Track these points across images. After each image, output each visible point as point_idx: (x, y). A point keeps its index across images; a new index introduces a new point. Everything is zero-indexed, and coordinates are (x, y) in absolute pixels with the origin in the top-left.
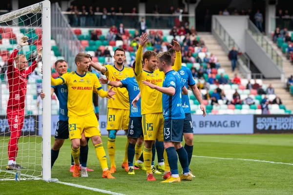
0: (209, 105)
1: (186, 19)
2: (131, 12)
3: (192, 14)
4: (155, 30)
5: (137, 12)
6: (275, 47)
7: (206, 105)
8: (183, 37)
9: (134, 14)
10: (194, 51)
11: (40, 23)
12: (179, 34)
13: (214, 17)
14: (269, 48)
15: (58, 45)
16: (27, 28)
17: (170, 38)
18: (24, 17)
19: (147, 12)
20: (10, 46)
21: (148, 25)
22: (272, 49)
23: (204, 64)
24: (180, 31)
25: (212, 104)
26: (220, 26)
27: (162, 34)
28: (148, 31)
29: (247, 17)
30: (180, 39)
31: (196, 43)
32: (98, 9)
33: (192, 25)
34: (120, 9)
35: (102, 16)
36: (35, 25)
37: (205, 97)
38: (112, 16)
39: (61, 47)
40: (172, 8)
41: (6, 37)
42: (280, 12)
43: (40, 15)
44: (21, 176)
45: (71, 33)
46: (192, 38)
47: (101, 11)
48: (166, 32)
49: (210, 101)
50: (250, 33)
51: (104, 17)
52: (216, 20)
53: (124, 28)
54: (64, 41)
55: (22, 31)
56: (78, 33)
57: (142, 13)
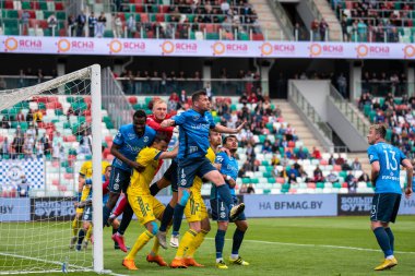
0: (286, 184)
1: (258, 84)
2: (194, 77)
3: (265, 79)
4: (223, 98)
5: (201, 76)
6: (361, 116)
7: (283, 183)
8: (255, 105)
9: (197, 79)
10: (267, 121)
11: (89, 91)
12: (250, 101)
13: (290, 81)
14: (355, 116)
15: (110, 115)
16: (75, 96)
17: (239, 107)
18: (71, 84)
19: (212, 77)
20: (56, 118)
21: (214, 92)
22: (358, 118)
23: (279, 136)
24: (252, 98)
25: (289, 182)
26: (298, 92)
27: (230, 102)
28: (214, 98)
29: (329, 81)
30: (251, 107)
31: (269, 112)
32: (156, 73)
33: (265, 91)
34: (182, 73)
35: (160, 82)
36: (82, 93)
37: (282, 174)
38: (173, 82)
39: (114, 118)
40: (242, 72)
41: (51, 107)
42: (367, 75)
43: (89, 81)
44: (70, 268)
45: (125, 101)
46: (265, 106)
47: (160, 76)
48: (235, 99)
49: (287, 179)
50: (332, 99)
51: (164, 83)
52: (293, 85)
53: (186, 95)
54: (118, 111)
55: (69, 100)
56: (134, 101)
57: (207, 78)
